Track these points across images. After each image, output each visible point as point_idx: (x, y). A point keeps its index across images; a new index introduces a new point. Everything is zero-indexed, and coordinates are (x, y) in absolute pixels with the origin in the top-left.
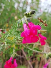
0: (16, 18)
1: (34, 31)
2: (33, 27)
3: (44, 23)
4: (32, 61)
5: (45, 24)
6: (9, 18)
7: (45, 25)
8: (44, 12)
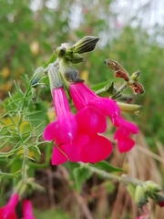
0: (35, 47)
1: (94, 120)
2: (90, 104)
3: (131, 81)
4: (89, 193)
5: (136, 86)
6: (14, 48)
7: (136, 91)
8: (128, 29)
